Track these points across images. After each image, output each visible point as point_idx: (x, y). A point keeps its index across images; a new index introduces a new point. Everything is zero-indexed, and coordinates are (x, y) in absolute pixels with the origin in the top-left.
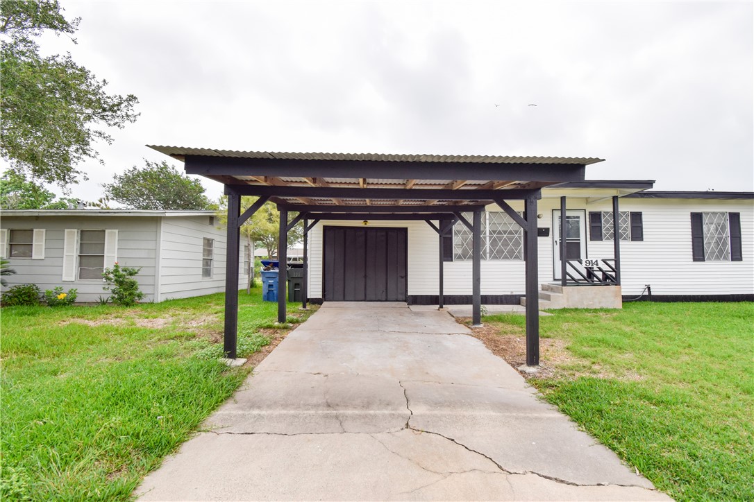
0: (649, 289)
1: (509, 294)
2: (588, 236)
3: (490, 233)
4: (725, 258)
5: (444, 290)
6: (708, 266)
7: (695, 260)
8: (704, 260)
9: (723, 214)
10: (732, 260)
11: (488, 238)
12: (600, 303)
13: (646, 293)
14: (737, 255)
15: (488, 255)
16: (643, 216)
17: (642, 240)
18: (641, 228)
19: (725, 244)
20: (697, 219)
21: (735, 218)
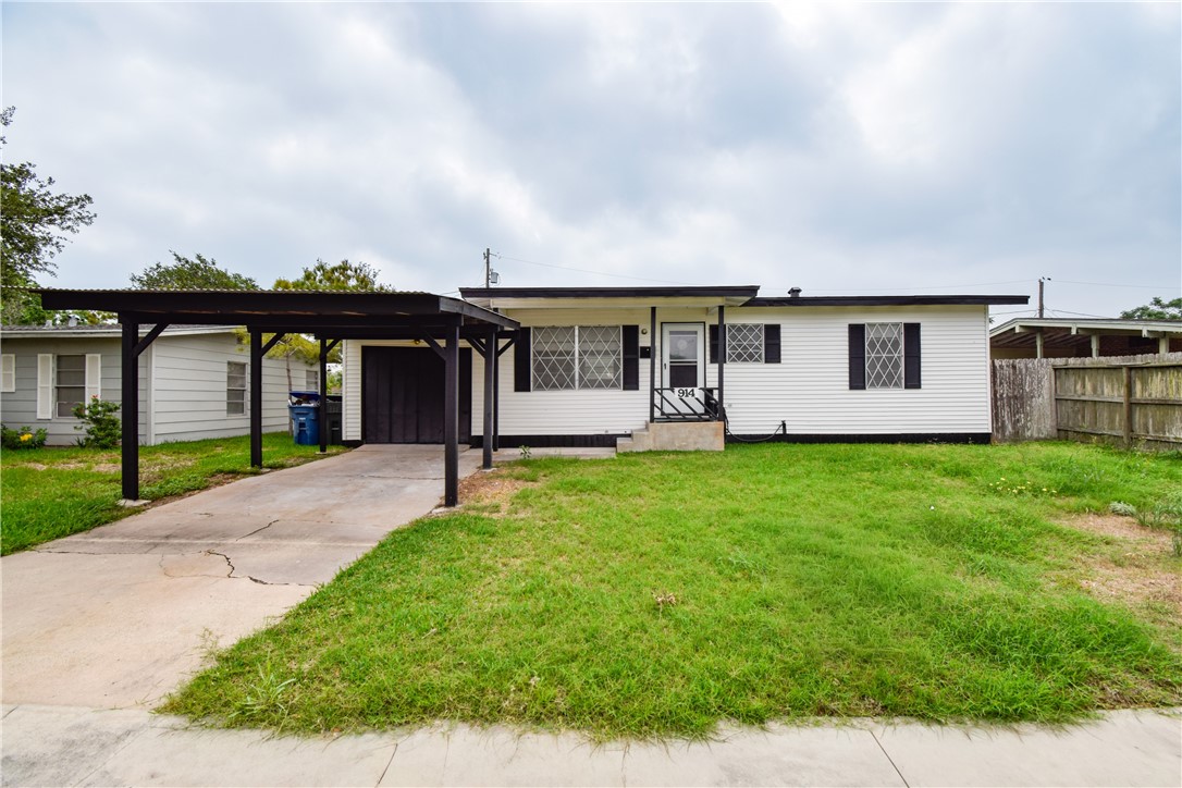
0: (784, 425)
1: (603, 433)
2: (708, 357)
3: (580, 354)
4: (896, 385)
5: (499, 429)
6: (871, 395)
7: (852, 387)
8: (864, 388)
9: (897, 325)
10: (906, 387)
11: (577, 361)
12: (695, 443)
13: (781, 432)
14: (913, 380)
15: (577, 383)
16: (782, 330)
17: (779, 362)
18: (779, 345)
19: (896, 366)
20: (856, 332)
21: (913, 332)
